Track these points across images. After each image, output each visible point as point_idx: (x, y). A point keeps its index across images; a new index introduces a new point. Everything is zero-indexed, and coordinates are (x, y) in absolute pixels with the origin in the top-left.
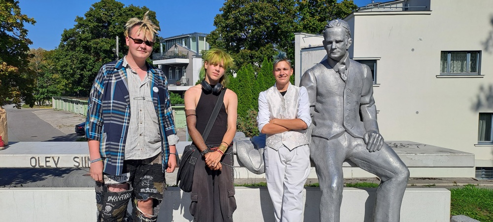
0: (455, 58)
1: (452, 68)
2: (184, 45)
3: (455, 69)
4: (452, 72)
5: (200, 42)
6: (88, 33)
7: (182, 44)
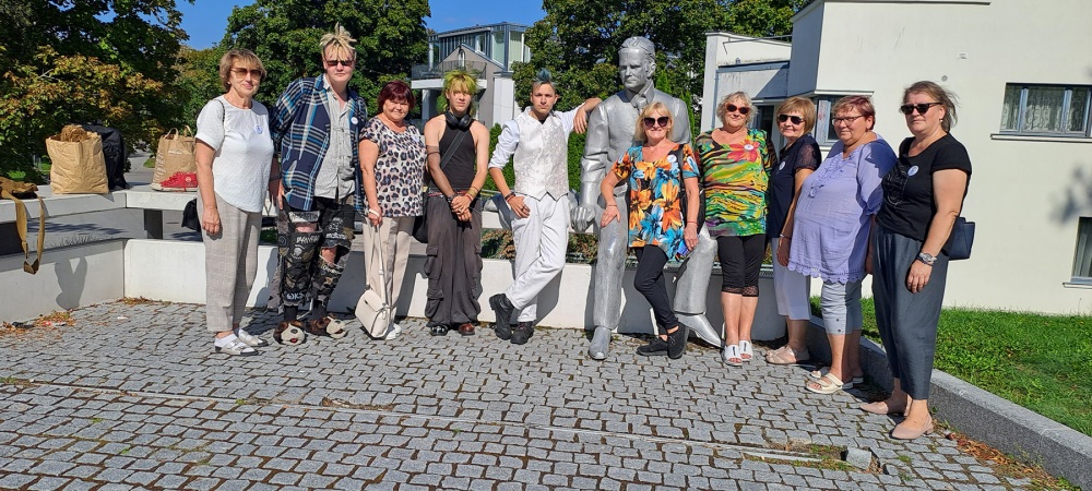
0: (1039, 99)
1: (1030, 120)
2: (478, 50)
3: (1036, 123)
4: (1029, 129)
5: (512, 44)
6: (282, 16)
7: (474, 47)
